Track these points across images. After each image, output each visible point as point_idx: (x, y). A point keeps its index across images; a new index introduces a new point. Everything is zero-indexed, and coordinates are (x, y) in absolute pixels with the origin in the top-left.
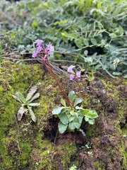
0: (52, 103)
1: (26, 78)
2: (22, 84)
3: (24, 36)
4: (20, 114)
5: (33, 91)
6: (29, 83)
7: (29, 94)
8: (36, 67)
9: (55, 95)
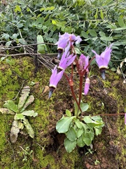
0: (52, 111)
1: (16, 78)
2: (11, 86)
3: (7, 22)
4: (14, 136)
5: (25, 94)
6: (19, 83)
7: (21, 99)
8: (25, 62)
9: (54, 100)
